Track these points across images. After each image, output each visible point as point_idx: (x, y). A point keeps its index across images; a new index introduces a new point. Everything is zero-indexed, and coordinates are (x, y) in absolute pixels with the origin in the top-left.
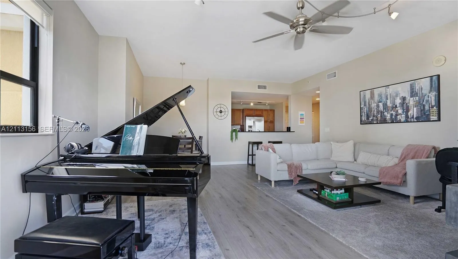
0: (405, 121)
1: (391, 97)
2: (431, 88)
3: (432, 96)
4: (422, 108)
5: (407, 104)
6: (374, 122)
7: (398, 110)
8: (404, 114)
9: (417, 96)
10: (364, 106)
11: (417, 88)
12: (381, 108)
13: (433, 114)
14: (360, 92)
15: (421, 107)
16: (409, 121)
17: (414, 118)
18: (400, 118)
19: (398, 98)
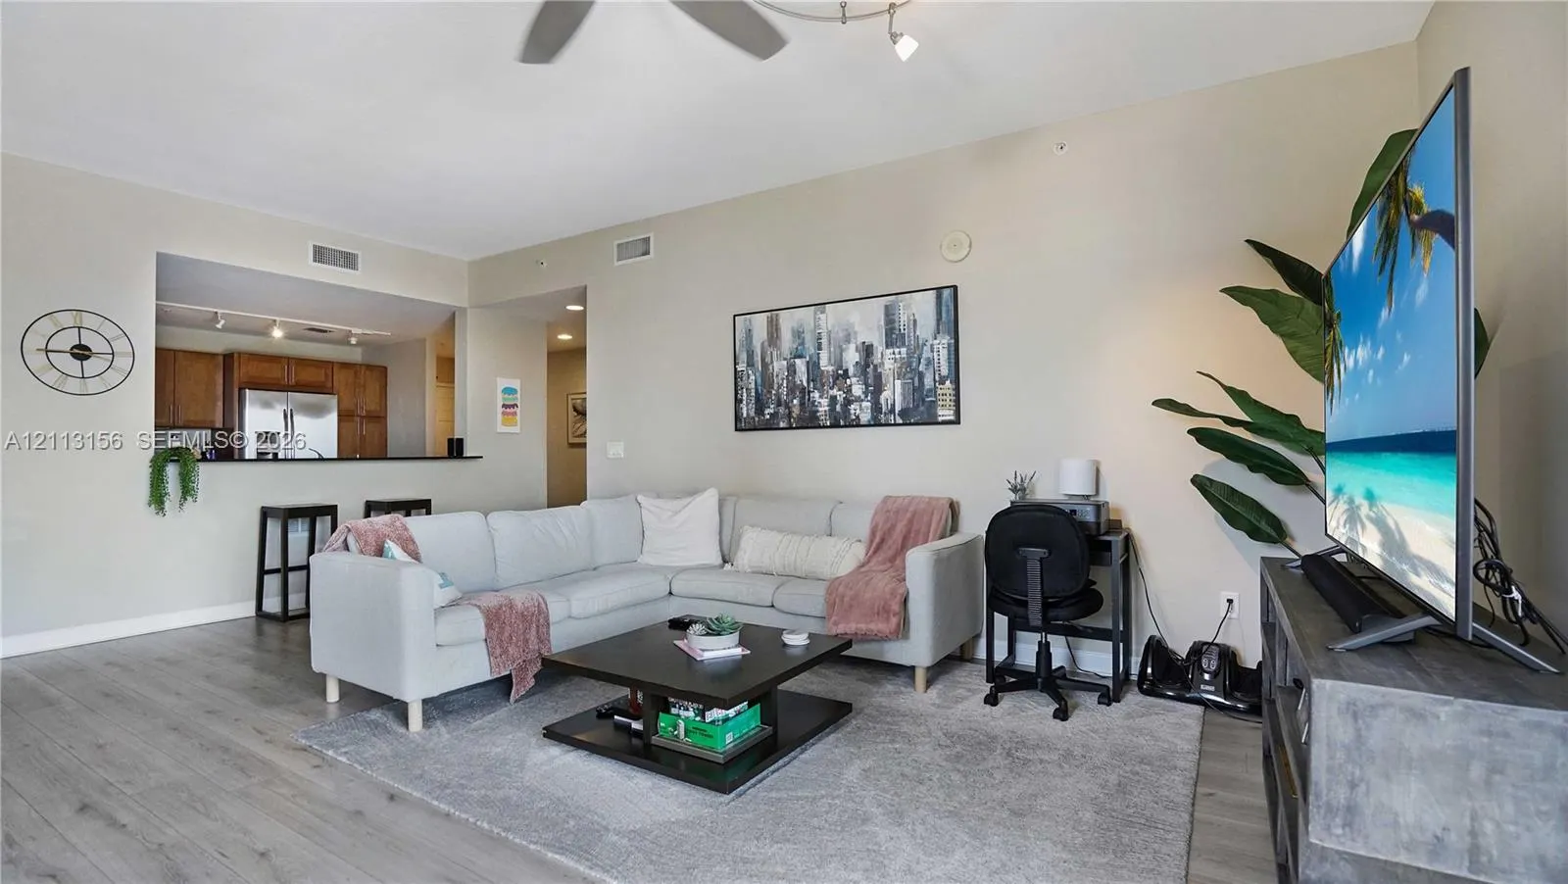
0: (872, 423)
1: (832, 342)
2: (938, 325)
3: (940, 347)
4: (916, 384)
5: (875, 367)
6: (778, 424)
7: (850, 386)
8: (869, 398)
9: (903, 345)
10: (748, 365)
11: (904, 319)
12: (802, 376)
13: (944, 403)
14: (735, 316)
15: (912, 379)
16: (883, 421)
17: (897, 412)
18: (858, 412)
19: (852, 347)
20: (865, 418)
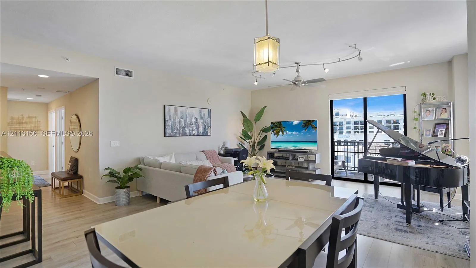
1: (189, 116)
2: (208, 116)
3: (208, 120)
5: (198, 123)
7: (193, 127)
8: (197, 130)
9: (203, 119)
10: (169, 119)
13: (209, 131)
14: (165, 105)
16: (199, 135)
19: (194, 118)
20: (196, 134)
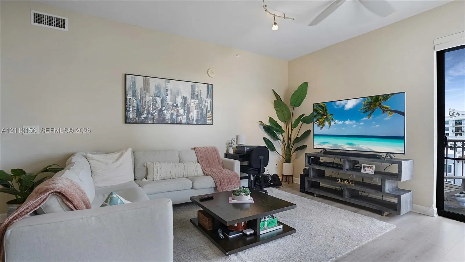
1: (172, 93)
2: (208, 95)
3: (208, 101)
4: (201, 112)
5: (188, 105)
6: (148, 121)
7: (179, 110)
8: (185, 115)
9: (197, 99)
10: (133, 96)
11: (197, 91)
12: (159, 104)
14: (126, 75)
15: (200, 110)
16: (190, 123)
17: (195, 120)
18: (181, 119)
19: (180, 97)
20: (184, 122)
